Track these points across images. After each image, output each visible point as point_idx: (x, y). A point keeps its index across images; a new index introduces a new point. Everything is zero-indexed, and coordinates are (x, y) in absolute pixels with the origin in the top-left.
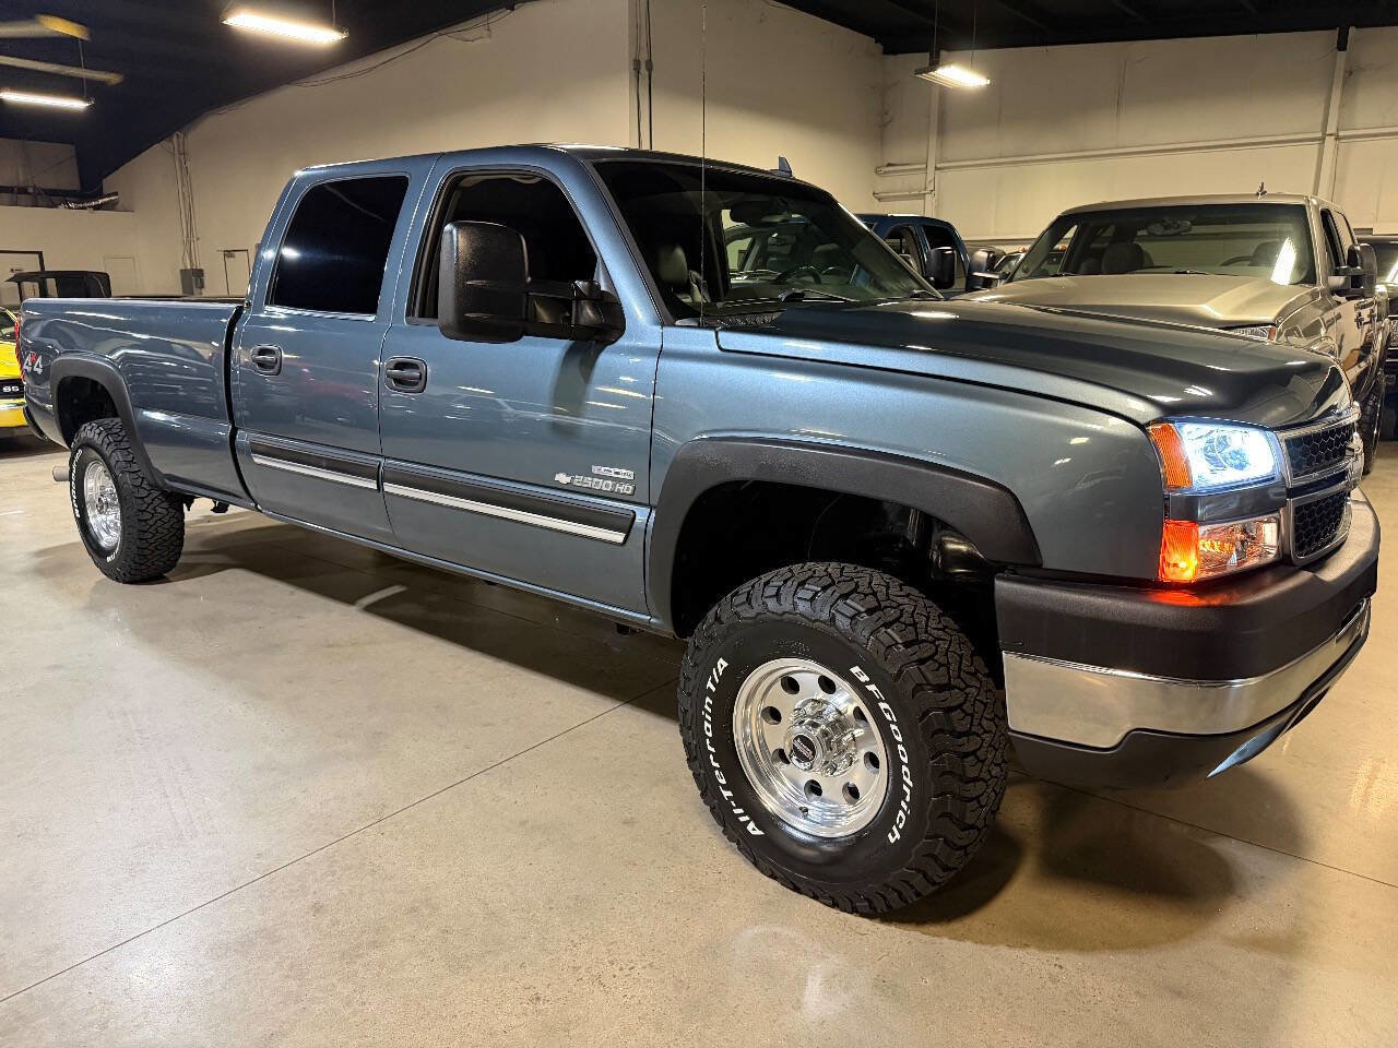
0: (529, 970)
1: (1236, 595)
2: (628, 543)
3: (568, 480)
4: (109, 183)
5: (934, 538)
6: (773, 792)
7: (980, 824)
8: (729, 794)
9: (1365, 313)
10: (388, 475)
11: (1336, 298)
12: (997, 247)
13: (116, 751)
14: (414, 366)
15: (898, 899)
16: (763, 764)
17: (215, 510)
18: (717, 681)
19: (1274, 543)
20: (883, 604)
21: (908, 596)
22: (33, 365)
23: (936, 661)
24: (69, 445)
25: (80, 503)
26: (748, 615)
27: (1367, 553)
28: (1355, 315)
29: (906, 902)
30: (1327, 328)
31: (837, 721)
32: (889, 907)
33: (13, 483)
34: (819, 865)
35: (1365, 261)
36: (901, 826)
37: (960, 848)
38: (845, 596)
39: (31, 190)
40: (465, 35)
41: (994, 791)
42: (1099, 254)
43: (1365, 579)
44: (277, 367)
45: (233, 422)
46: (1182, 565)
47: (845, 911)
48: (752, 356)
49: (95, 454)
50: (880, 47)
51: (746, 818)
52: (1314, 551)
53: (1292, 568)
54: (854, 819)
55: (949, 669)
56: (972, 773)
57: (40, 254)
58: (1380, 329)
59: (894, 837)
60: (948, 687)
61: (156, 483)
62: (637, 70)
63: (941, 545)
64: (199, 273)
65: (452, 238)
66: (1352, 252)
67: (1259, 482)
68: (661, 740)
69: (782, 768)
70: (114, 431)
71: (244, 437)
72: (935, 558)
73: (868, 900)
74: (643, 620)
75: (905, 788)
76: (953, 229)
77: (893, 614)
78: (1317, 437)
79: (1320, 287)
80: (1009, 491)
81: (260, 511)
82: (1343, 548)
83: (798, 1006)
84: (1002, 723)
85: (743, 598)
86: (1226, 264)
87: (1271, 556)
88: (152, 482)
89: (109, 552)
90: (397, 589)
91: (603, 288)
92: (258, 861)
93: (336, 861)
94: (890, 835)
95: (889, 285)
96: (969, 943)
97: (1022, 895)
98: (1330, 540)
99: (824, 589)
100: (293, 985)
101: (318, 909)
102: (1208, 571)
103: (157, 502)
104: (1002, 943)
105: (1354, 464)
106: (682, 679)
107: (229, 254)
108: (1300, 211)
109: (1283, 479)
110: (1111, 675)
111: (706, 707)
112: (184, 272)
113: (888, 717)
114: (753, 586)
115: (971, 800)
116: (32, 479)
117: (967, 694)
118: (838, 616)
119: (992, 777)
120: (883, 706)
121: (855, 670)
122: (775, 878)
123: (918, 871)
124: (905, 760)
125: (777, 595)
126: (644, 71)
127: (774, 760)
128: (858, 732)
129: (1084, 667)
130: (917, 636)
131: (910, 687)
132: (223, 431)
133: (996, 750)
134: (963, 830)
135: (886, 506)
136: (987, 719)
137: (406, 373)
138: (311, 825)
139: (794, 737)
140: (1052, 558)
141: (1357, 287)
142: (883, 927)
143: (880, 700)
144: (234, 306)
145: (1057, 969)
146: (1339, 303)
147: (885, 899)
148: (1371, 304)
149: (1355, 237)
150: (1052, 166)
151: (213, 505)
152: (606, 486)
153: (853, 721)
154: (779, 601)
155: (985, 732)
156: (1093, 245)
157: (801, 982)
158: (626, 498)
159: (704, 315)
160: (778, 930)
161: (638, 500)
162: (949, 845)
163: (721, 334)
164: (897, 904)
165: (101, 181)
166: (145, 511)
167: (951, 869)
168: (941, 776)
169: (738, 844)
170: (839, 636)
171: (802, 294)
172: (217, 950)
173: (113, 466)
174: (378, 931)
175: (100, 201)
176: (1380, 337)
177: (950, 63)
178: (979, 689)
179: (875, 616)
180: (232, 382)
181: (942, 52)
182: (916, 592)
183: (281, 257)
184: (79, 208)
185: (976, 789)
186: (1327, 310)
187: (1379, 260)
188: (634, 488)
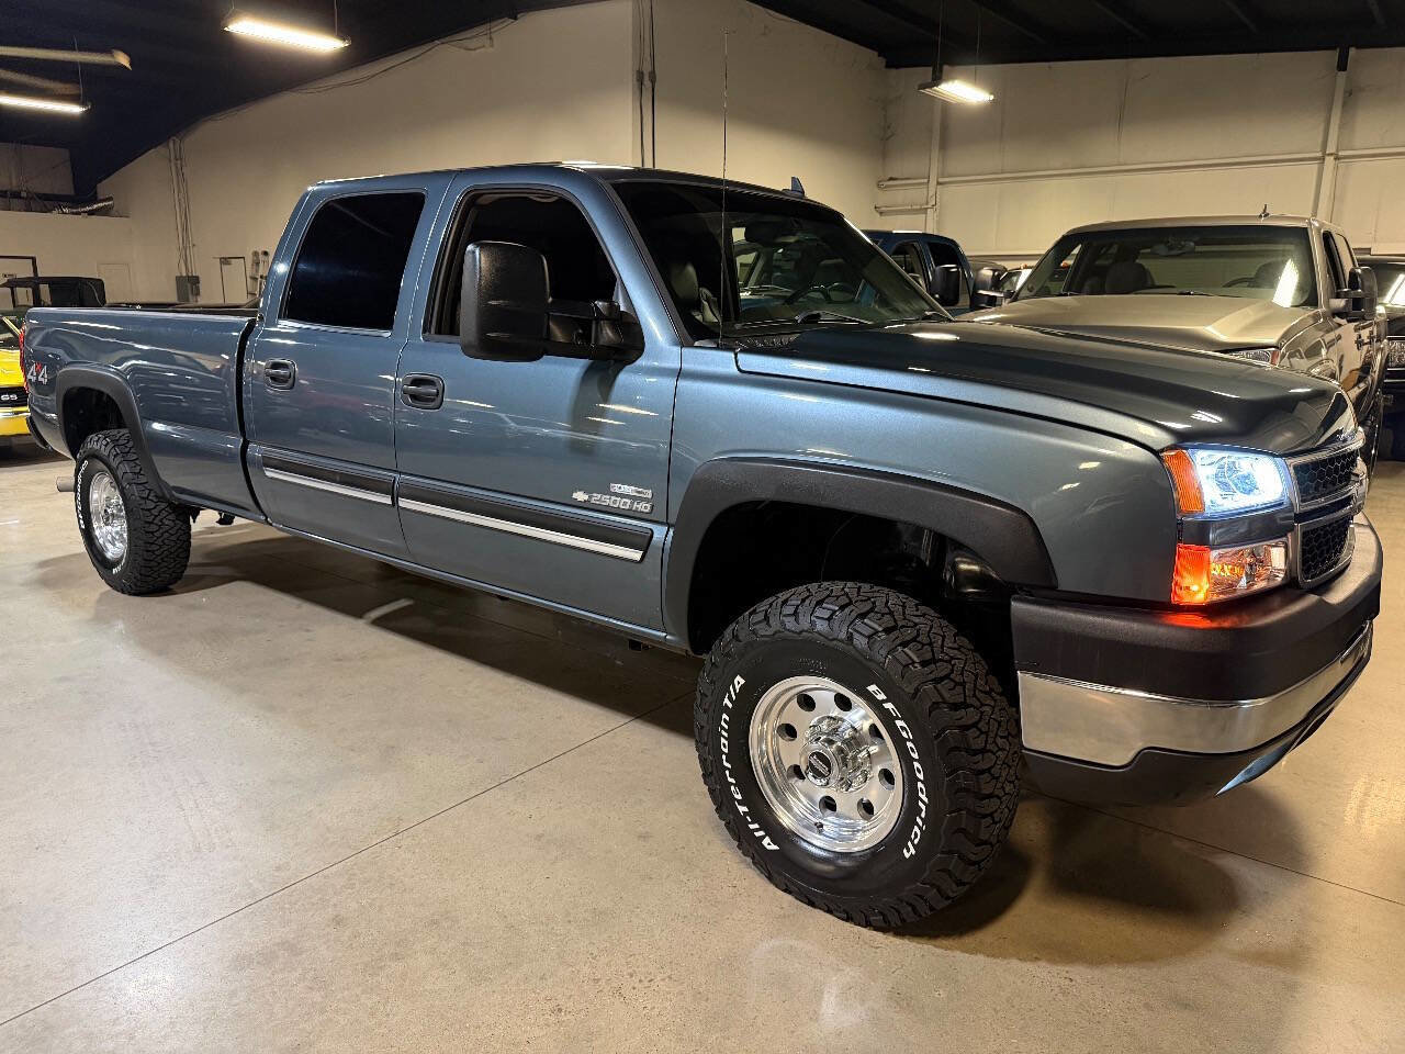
0: (550, 981)
1: (1246, 617)
2: (646, 559)
3: (586, 497)
4: (103, 189)
5: (949, 557)
6: (789, 809)
7: (994, 840)
8: (745, 809)
9: (1365, 334)
10: (404, 490)
11: (1337, 320)
12: (999, 263)
13: (130, 765)
14: (430, 383)
15: (912, 914)
16: (778, 779)
17: (220, 522)
18: (734, 698)
19: (1283, 566)
20: (900, 624)
21: (924, 615)
22: (37, 376)
23: (952, 680)
24: (74, 456)
25: (86, 513)
26: (767, 633)
27: (1370, 576)
28: (1355, 337)
29: (920, 916)
30: (1328, 349)
31: (853, 738)
32: (903, 920)
33: (12, 493)
34: (834, 880)
35: (1366, 284)
36: (916, 841)
37: (974, 863)
38: (863, 616)
39: (24, 194)
40: (466, 43)
41: (1007, 807)
42: (1103, 272)
43: (1368, 602)
44: (291, 381)
45: (244, 436)
46: (1195, 588)
47: (859, 925)
48: (772, 378)
49: (101, 465)
50: (883, 61)
51: (761, 833)
52: (1320, 574)
53: (1298, 592)
54: (869, 835)
55: (964, 688)
56: (987, 789)
57: (34, 259)
58: (1379, 349)
59: (909, 852)
60: (964, 705)
61: (164, 494)
62: (641, 80)
63: (954, 565)
64: (195, 281)
65: (474, 258)
66: (1353, 275)
67: (1268, 508)
68: (676, 756)
69: (798, 783)
70: (121, 442)
71: (256, 450)
72: (948, 577)
73: (881, 913)
74: (659, 637)
75: (920, 804)
76: (957, 246)
77: (909, 633)
78: (1323, 463)
79: (1322, 309)
80: (1025, 514)
81: (269, 524)
82: (1347, 571)
83: (815, 1017)
84: (1016, 741)
85: (761, 616)
86: (1229, 285)
87: (1279, 579)
88: (160, 495)
89: (116, 563)
90: (403, 603)
91: (622, 309)
92: (276, 874)
93: (354, 875)
94: (905, 851)
95: (901, 306)
96: (981, 957)
97: (1032, 910)
98: (1336, 563)
99: (842, 608)
100: (317, 997)
101: (338, 921)
102: (1217, 594)
103: (164, 513)
104: (1011, 956)
105: (1359, 488)
106: (699, 696)
107: (225, 261)
108: (1302, 234)
109: (1292, 504)
110: (1119, 693)
111: (723, 723)
112: (179, 279)
113: (904, 734)
114: (771, 605)
115: (985, 816)
116: (31, 488)
117: (982, 713)
118: (856, 635)
119: (1005, 794)
120: (899, 723)
121: (872, 688)
122: (790, 893)
123: (933, 885)
124: (921, 776)
125: (795, 613)
126: (647, 83)
127: (789, 777)
128: (874, 749)
129: (1088, 685)
130: (933, 654)
131: (927, 705)
132: (233, 443)
133: (1010, 767)
134: (977, 845)
135: (900, 526)
136: (1002, 737)
137: (422, 389)
138: (327, 839)
139: (810, 753)
140: (1067, 581)
141: (1358, 310)
142: (898, 941)
143: (897, 718)
144: (246, 319)
145: (1067, 982)
146: (1340, 325)
147: (899, 913)
148: (1371, 325)
149: (1355, 258)
150: (1054, 182)
151: (218, 517)
153: (869, 739)
154: (797, 620)
155: (1000, 749)
156: (1098, 263)
157: (817, 995)
158: (644, 516)
159: (724, 337)
160: (793, 943)
161: (655, 519)
162: (963, 860)
163: (740, 356)
164: (911, 918)
165: (95, 187)
166: (152, 523)
167: (964, 884)
168: (956, 793)
169: (753, 858)
170: (857, 654)
171: (818, 316)
172: (240, 962)
173: (120, 477)
174: (398, 944)
175: (95, 206)
176: (1379, 357)
177: (953, 78)
178: (994, 708)
179: (892, 636)
180: (244, 396)
181: (946, 67)
182: (932, 612)
183: (294, 271)
184: (73, 213)
185: (990, 805)
186: (1328, 332)
187: (1379, 284)
188: (652, 507)
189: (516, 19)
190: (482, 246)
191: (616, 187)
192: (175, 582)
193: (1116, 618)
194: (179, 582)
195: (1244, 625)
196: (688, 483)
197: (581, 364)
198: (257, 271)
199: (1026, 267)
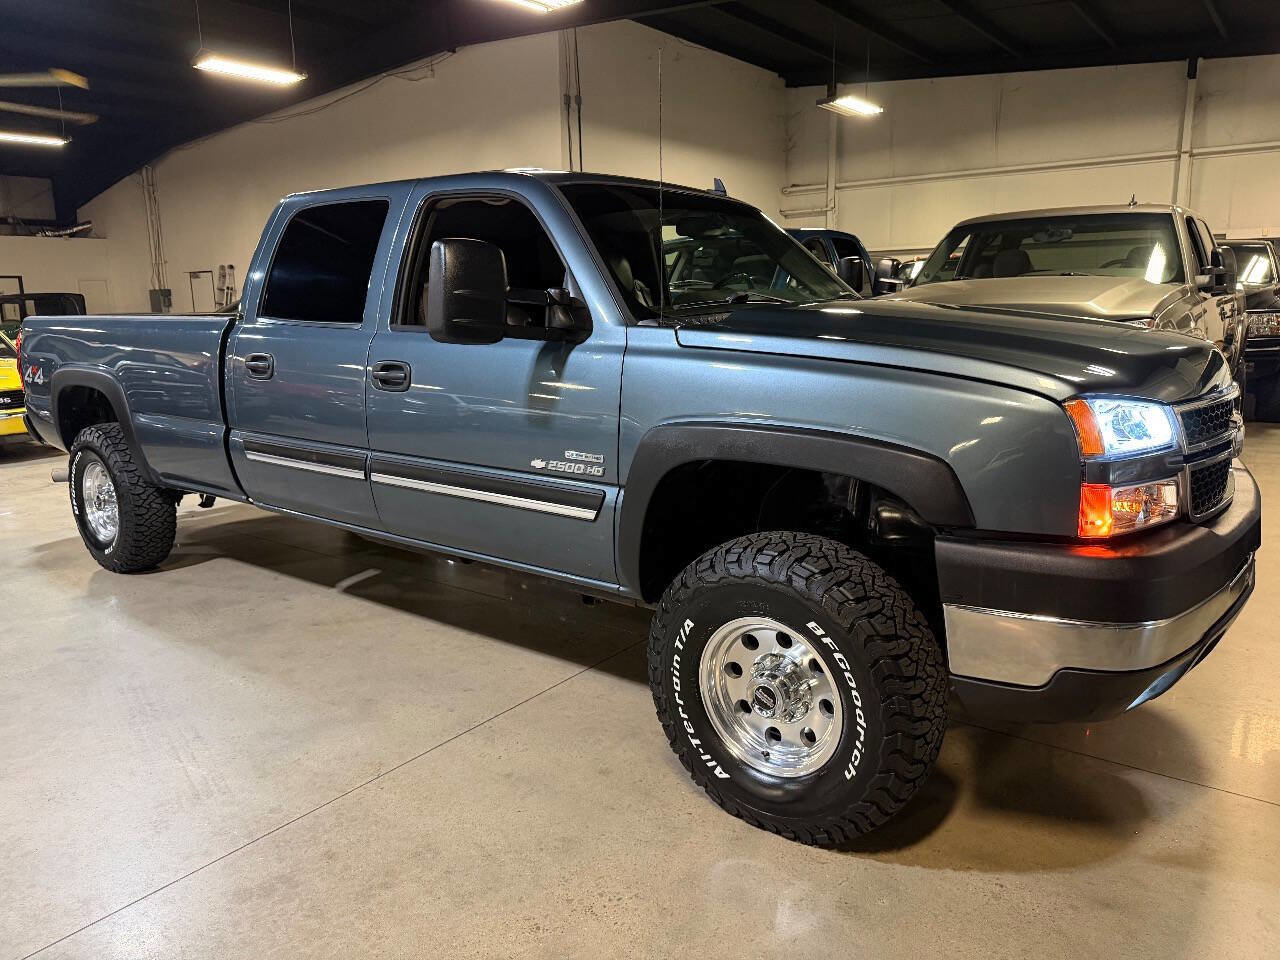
0: (527, 903)
1: (1146, 548)
2: (599, 519)
3: (543, 464)
4: (83, 213)
5: (872, 508)
6: (738, 740)
7: (926, 759)
8: (698, 742)
9: (1227, 307)
10: (375, 466)
11: (1203, 294)
12: (894, 257)
13: (130, 723)
14: (399, 368)
15: (854, 831)
16: (727, 713)
17: (202, 505)
18: (684, 639)
19: (1175, 503)
20: (834, 566)
21: (855, 558)
22: (33, 377)
23: (884, 615)
24: (69, 449)
25: (79, 501)
26: (713, 580)
27: (1251, 512)
28: (1218, 310)
29: (862, 832)
30: (1196, 322)
31: (794, 672)
32: (846, 837)
34: (780, 803)
35: (1227, 262)
36: (856, 763)
37: (909, 781)
38: (799, 560)
39: (10, 220)
40: (412, 75)
41: (937, 729)
42: (990, 260)
43: (1251, 535)
44: (269, 371)
45: (226, 424)
46: (1099, 522)
47: (805, 843)
48: (707, 351)
49: (94, 456)
50: (782, 82)
51: (714, 763)
52: (1208, 510)
53: (1190, 525)
54: (814, 760)
55: (895, 621)
56: (918, 713)
57: (20, 278)
58: (1240, 322)
59: (850, 774)
60: (897, 637)
61: (151, 478)
62: (568, 104)
63: (878, 514)
64: (167, 293)
65: (440, 254)
66: (1215, 254)
67: (1160, 450)
68: (635, 701)
69: (744, 716)
70: (112, 434)
71: (237, 437)
72: (873, 525)
73: (827, 832)
74: (612, 588)
75: (859, 728)
76: (858, 241)
77: (843, 574)
78: (1205, 410)
79: (1189, 285)
80: (943, 461)
81: (252, 503)
82: (1230, 509)
83: (771, 927)
84: (944, 667)
85: (707, 564)
86: (1104, 266)
87: (1172, 514)
88: (148, 480)
89: (107, 545)
90: (371, 573)
91: (572, 295)
92: (270, 816)
93: (342, 814)
94: (846, 773)
95: (817, 288)
96: (918, 868)
97: (961, 825)
98: (1220, 502)
99: (781, 554)
100: (314, 923)
101: (330, 856)
102: (1119, 527)
103: (152, 498)
104: (947, 866)
105: (1238, 434)
106: (651, 640)
107: (194, 275)
108: (1168, 219)
109: (1180, 447)
110: (1031, 620)
111: (675, 664)
112: (153, 292)
113: (842, 665)
114: (715, 554)
115: (919, 737)
116: (23, 482)
117: (912, 644)
118: (794, 577)
119: (936, 717)
120: (837, 656)
121: (811, 625)
122: (741, 817)
123: (873, 803)
124: (859, 704)
125: (739, 561)
126: (573, 105)
127: (737, 711)
128: (813, 682)
130: (866, 593)
131: (862, 638)
132: (216, 430)
133: (939, 692)
134: (912, 764)
136: (930, 666)
137: (393, 374)
138: (315, 783)
139: (756, 687)
140: (985, 520)
141: (1220, 284)
142: (841, 857)
143: (835, 651)
144: (226, 318)
145: (998, 888)
146: (1205, 299)
147: (842, 829)
148: (1231, 300)
149: (1215, 241)
151: (200, 501)
152: (579, 469)
153: (809, 673)
154: (740, 566)
155: (929, 677)
156: (984, 253)
157: (772, 905)
158: (597, 479)
159: (664, 317)
160: (747, 862)
161: (607, 481)
162: (899, 779)
163: (680, 333)
164: (853, 834)
165: (75, 211)
166: (141, 506)
167: (901, 801)
168: (891, 716)
169: (706, 787)
170: (796, 594)
171: (746, 297)
172: (242, 895)
173: (111, 466)
174: (387, 874)
175: (75, 229)
176: (1240, 328)
177: (847, 94)
178: (922, 638)
179: (828, 576)
180: (227, 389)
181: (839, 85)
182: (861, 555)
183: (269, 279)
184: (55, 236)
185: (922, 728)
186: (1195, 305)
187: (1238, 261)
188: (604, 469)
189: (454, 52)
190: (446, 243)
191: (562, 188)
192: (162, 561)
193: (1030, 552)
194: (165, 561)
195: (1145, 554)
196: (635, 449)
197: (536, 346)
198: (224, 283)
199: (919, 260)
